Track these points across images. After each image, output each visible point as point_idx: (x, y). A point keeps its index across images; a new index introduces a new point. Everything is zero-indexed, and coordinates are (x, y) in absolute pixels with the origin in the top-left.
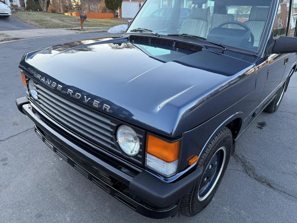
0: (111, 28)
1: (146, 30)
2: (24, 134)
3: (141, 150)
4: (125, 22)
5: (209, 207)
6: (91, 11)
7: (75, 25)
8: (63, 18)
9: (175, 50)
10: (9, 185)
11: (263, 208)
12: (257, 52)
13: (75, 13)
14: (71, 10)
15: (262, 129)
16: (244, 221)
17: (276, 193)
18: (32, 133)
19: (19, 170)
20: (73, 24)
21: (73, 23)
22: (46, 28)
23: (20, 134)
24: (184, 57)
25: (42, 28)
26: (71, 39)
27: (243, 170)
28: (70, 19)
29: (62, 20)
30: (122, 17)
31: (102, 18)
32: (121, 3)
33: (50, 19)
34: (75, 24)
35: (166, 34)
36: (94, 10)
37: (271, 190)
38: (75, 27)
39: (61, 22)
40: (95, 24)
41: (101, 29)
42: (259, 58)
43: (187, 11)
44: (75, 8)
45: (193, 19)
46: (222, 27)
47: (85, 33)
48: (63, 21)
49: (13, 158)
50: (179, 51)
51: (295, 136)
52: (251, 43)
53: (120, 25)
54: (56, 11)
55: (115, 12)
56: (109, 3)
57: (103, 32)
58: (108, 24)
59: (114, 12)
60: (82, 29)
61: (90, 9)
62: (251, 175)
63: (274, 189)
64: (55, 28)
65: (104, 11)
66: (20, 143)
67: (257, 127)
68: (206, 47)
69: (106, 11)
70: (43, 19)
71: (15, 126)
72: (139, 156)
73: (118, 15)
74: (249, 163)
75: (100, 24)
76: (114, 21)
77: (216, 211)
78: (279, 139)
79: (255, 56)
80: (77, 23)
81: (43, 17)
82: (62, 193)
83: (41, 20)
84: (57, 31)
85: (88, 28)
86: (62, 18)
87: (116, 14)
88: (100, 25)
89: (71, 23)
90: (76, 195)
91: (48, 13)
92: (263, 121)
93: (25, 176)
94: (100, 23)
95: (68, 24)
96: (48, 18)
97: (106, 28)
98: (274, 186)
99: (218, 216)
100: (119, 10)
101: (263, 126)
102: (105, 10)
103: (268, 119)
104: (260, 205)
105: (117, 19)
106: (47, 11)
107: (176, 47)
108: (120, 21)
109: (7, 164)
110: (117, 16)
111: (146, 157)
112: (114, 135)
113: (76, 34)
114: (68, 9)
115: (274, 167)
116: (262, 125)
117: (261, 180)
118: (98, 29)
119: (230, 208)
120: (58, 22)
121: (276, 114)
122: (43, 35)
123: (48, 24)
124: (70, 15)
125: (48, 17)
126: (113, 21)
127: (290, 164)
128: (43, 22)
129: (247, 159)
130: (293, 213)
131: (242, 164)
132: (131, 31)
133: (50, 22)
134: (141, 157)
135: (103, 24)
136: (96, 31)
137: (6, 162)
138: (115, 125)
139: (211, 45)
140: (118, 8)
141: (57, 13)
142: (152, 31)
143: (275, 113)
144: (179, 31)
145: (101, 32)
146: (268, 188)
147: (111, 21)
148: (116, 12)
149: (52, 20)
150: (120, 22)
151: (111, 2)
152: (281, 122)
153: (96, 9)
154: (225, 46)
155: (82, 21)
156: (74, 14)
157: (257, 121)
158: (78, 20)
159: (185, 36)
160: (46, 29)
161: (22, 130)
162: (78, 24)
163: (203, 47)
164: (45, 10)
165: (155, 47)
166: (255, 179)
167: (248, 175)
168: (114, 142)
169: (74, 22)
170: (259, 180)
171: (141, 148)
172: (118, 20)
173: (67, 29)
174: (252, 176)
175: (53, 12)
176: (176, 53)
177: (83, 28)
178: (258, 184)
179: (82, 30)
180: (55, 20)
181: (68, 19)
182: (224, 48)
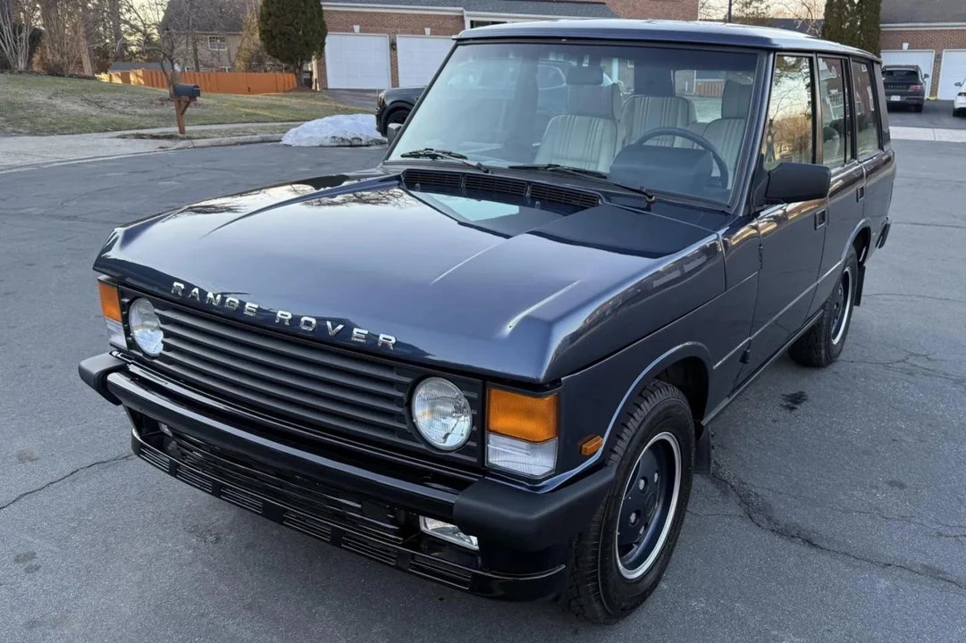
0: (293, 130)
1: (450, 154)
2: (68, 485)
3: (475, 428)
4: (342, 106)
5: (654, 604)
6: (205, 66)
7: (149, 121)
8: (101, 95)
9: (533, 206)
10: (66, 617)
11: (790, 592)
12: (728, 203)
13: (140, 72)
14: (120, 63)
15: (795, 412)
16: (742, 623)
17: (826, 557)
18: (94, 480)
19: (84, 578)
20: (140, 115)
21: (139, 111)
22: (35, 132)
23: (55, 485)
24: (556, 222)
25: (20, 133)
26: (145, 172)
27: (742, 514)
28: (130, 96)
29: (96, 103)
30: (330, 86)
31: (249, 91)
32: (324, 39)
33: (49, 101)
34: (151, 116)
35: (505, 164)
36: (215, 61)
37: (814, 551)
38: (153, 128)
39: (93, 111)
40: (229, 113)
41: (256, 131)
42: (734, 216)
43: (558, 69)
44: (137, 53)
45: (576, 114)
46: (645, 144)
47: (194, 147)
48: (99, 104)
49: (52, 551)
50: (543, 207)
51: (883, 421)
52: (720, 180)
53: (327, 118)
54: (65, 69)
55: (300, 68)
56: (277, 40)
57: (263, 141)
58: (280, 112)
59: (297, 71)
60: (183, 135)
61: (199, 57)
62: (762, 524)
63: (819, 550)
64: (73, 134)
65: (254, 64)
66: (61, 509)
67: (781, 405)
68: (608, 196)
69: (264, 63)
70: (18, 99)
71: (29, 463)
72: (469, 443)
73: (311, 79)
74: (758, 496)
75: (247, 114)
76: (300, 100)
77: (670, 612)
78: (840, 431)
79: (723, 212)
80: (158, 110)
81: (16, 94)
82: (238, 620)
83: (11, 104)
84: (83, 143)
85: (202, 131)
86: (95, 96)
87: (307, 76)
88: (251, 118)
89: (135, 114)
90: (282, 618)
91: (34, 79)
92: (801, 390)
93: (108, 591)
94: (248, 110)
95: (122, 116)
96: (39, 97)
97: (274, 130)
98: (820, 544)
99: (676, 622)
100: (314, 63)
101: (797, 403)
102: (260, 61)
103: (814, 384)
104: (783, 586)
105: (309, 94)
106: (29, 70)
107: (533, 199)
108: (324, 100)
109: (40, 566)
110: (309, 83)
111: (488, 443)
112: (406, 405)
113: (161, 152)
114: (108, 58)
115: (821, 500)
116: (796, 400)
117: (786, 533)
118: (245, 132)
119: (708, 600)
120: (80, 109)
121: (835, 369)
122: (29, 160)
123: (40, 120)
124: (120, 82)
125: (38, 94)
126: (293, 101)
127: (865, 488)
128: (21, 113)
129: (753, 486)
130: (863, 595)
131: (738, 500)
132: (403, 156)
133: (48, 110)
134: (474, 444)
135: (258, 115)
136: (236, 139)
137: (34, 563)
138: (408, 380)
139: (617, 190)
140: (313, 57)
141: (71, 76)
142: (465, 158)
143: (834, 367)
144: (538, 147)
145: (256, 142)
146: (805, 550)
147: (286, 101)
148: (305, 68)
149: (57, 102)
150: (323, 106)
151: (284, 34)
152: (847, 390)
153: (225, 58)
154: (651, 191)
155: (183, 104)
156: (137, 76)
157: (783, 392)
158: (161, 100)
159: (555, 170)
160: (35, 138)
161: (56, 475)
162: (161, 116)
163: (600, 197)
164: (22, 65)
165: (479, 198)
166: (773, 531)
167: (753, 525)
168: (405, 423)
169: (146, 107)
170: (782, 534)
171: (473, 423)
172: (312, 97)
173: (124, 137)
174: (765, 526)
175: (55, 71)
176: (536, 212)
177: (187, 128)
178: (780, 542)
179: (183, 139)
180: (69, 104)
181: (120, 100)
182: (651, 197)
